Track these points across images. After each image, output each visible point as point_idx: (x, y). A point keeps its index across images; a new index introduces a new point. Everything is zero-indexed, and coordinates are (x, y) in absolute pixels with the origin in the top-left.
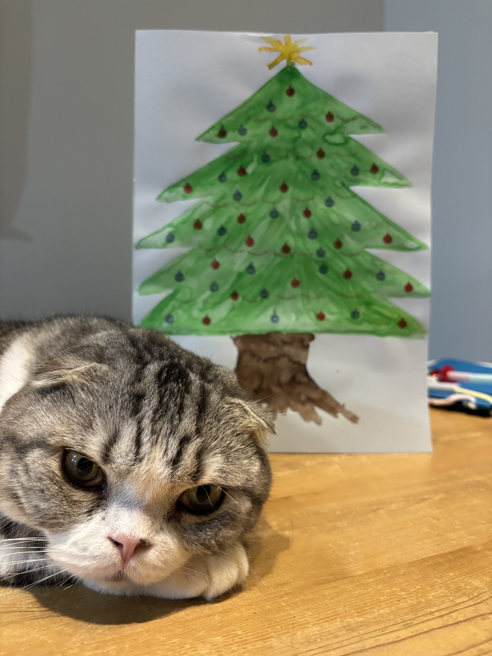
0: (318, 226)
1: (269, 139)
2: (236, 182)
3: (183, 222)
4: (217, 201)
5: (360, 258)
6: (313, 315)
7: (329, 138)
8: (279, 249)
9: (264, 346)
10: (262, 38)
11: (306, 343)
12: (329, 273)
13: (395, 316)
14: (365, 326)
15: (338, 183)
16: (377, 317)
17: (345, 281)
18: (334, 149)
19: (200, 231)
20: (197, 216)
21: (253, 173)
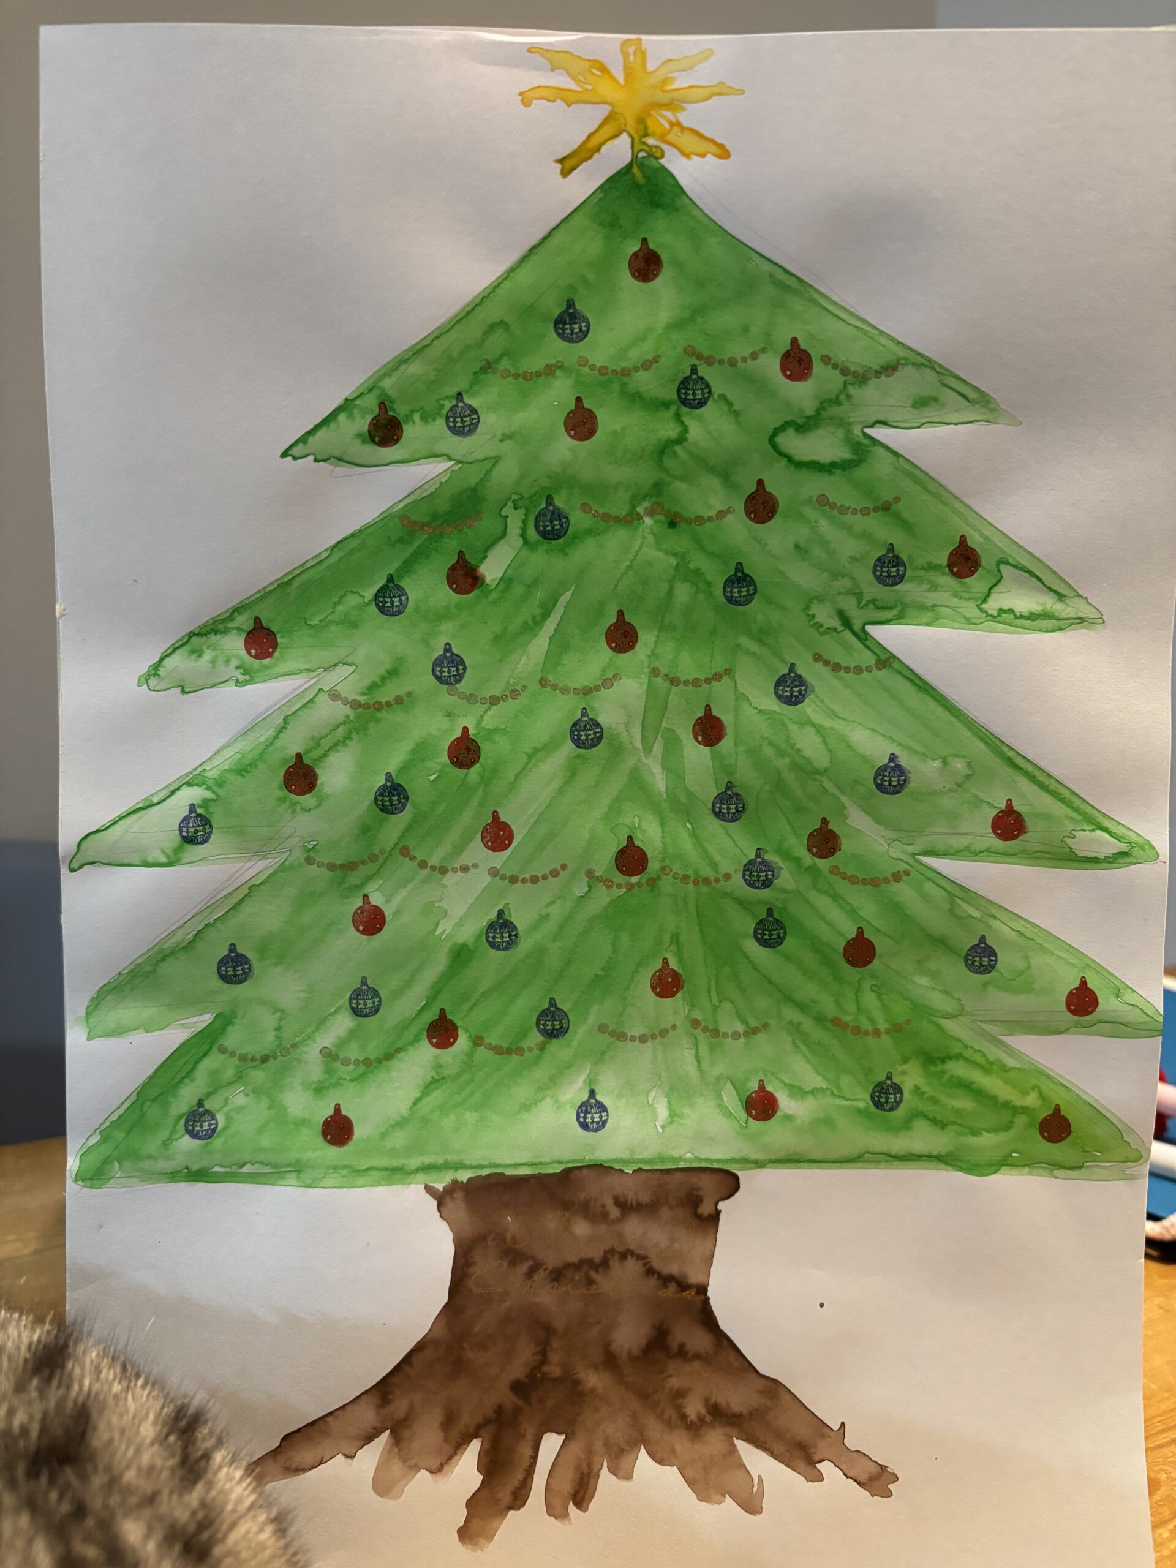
0: (747, 776)
1: (564, 447)
2: (442, 616)
3: (243, 769)
4: (372, 687)
5: (904, 892)
6: (732, 1101)
7: (790, 442)
8: (604, 860)
9: (552, 1221)
10: (531, 49)
11: (705, 1209)
12: (790, 943)
13: (1031, 1100)
14: (924, 1138)
15: (824, 615)
16: (965, 1103)
17: (851, 973)
18: (814, 485)
19: (308, 800)
20: (293, 744)
21: (506, 581)
